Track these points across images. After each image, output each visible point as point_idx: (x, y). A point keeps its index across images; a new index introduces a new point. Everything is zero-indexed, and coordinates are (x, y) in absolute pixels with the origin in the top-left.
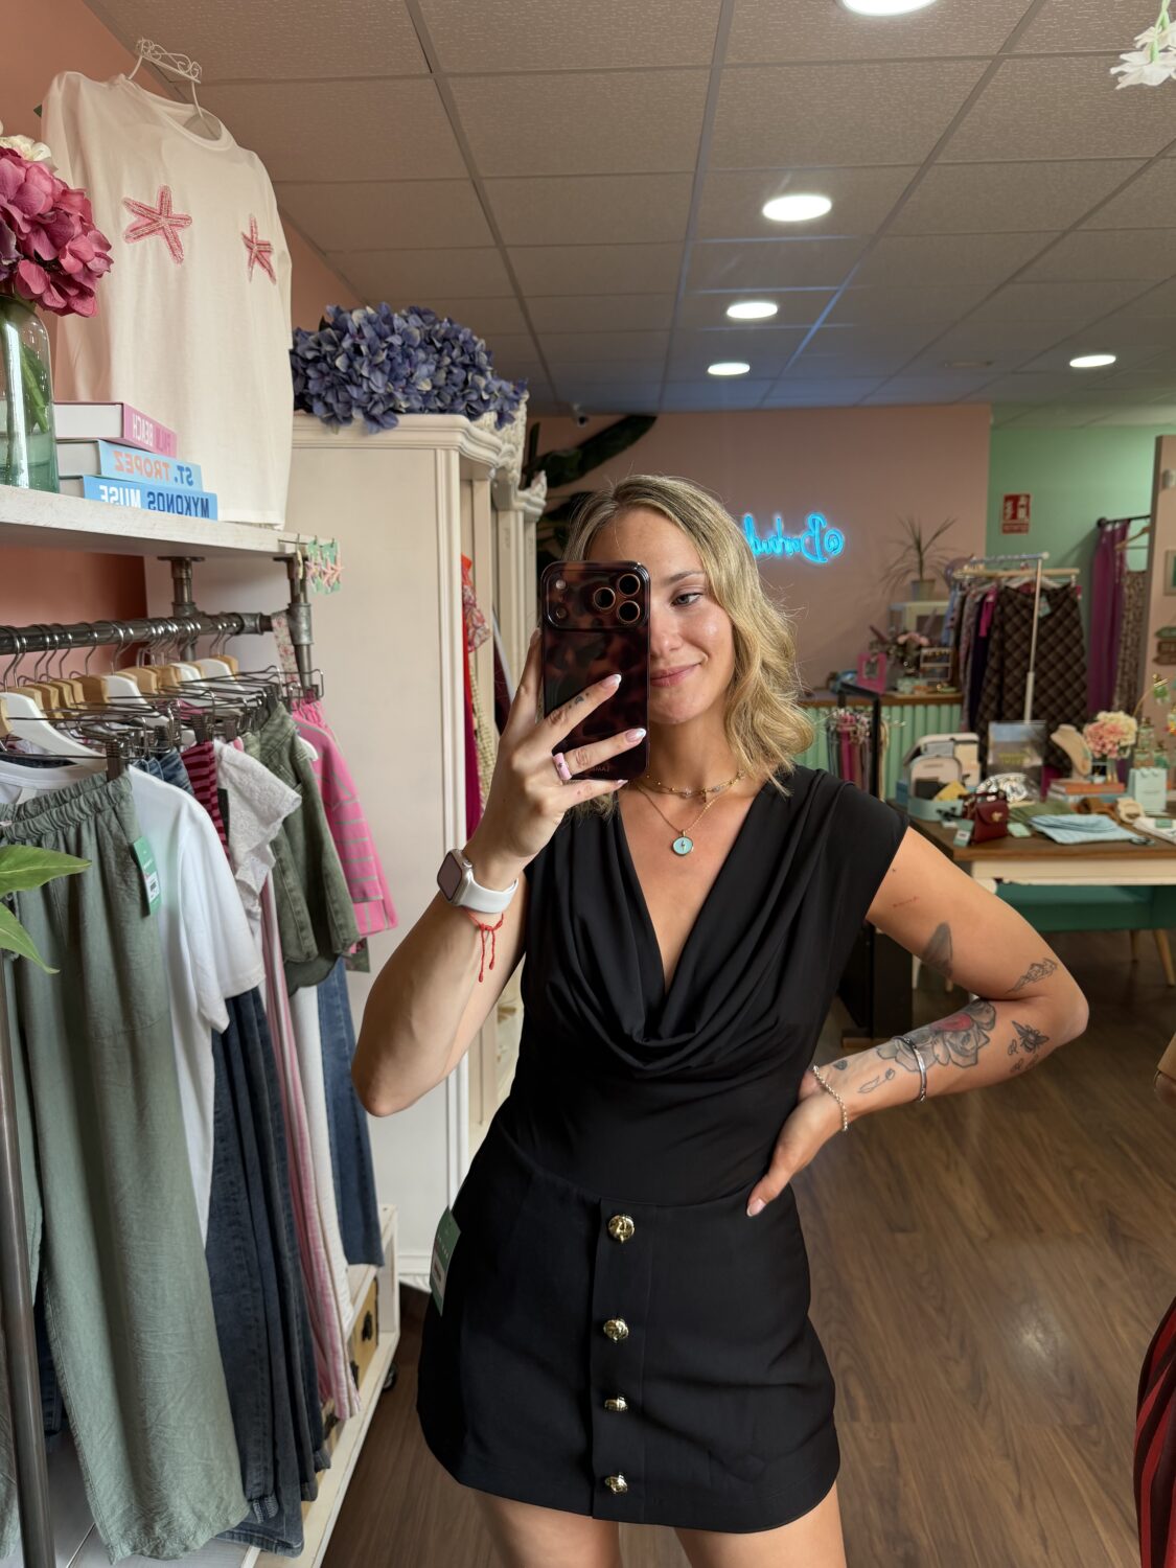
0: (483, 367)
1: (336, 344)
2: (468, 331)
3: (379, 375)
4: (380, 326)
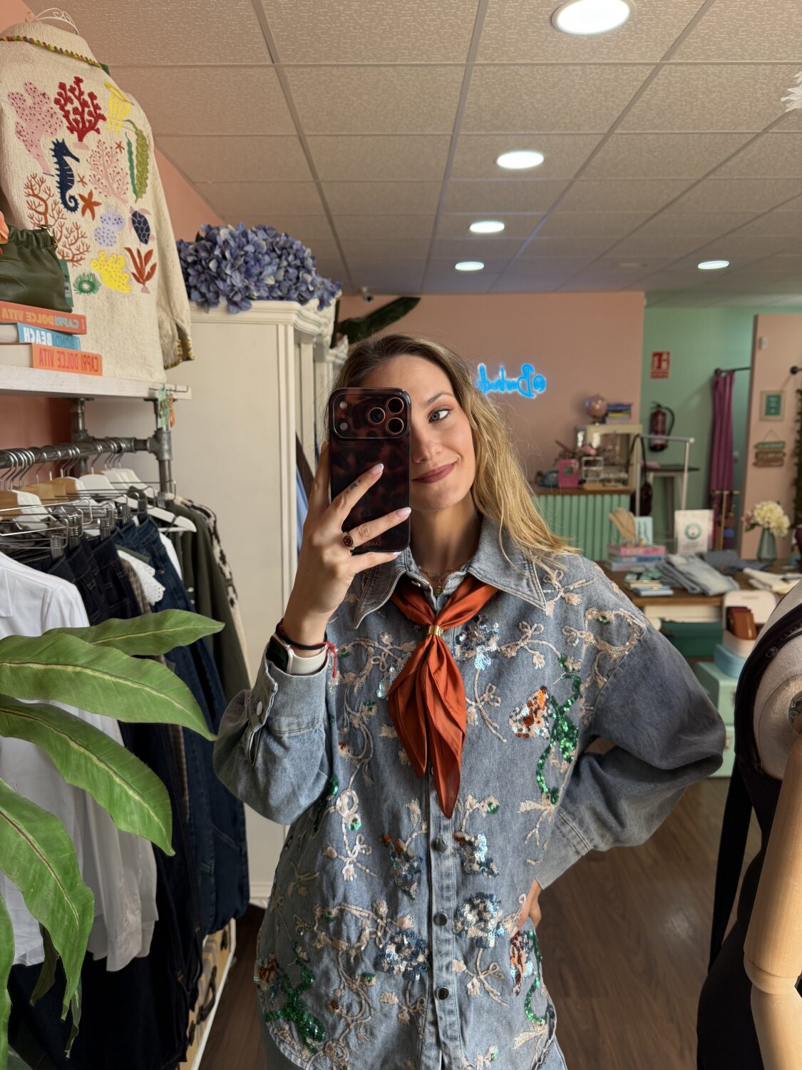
0: (309, 268)
1: (209, 252)
2: (299, 242)
3: (237, 273)
4: (240, 239)
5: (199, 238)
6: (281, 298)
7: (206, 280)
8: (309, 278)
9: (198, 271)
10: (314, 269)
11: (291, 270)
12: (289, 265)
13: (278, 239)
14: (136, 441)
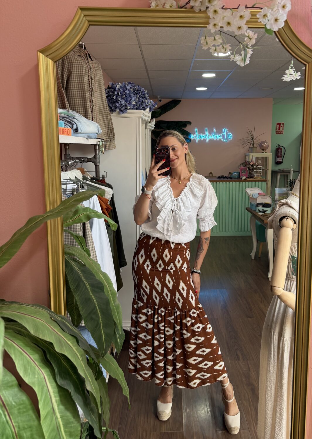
0: (147, 98)
1: (113, 92)
2: (143, 88)
3: (123, 100)
4: (124, 88)
5: (109, 88)
6: (137, 109)
7: (112, 102)
8: (147, 101)
9: (109, 99)
10: (148, 98)
11: (140, 99)
12: (140, 97)
13: (136, 87)
14: (87, 158)
